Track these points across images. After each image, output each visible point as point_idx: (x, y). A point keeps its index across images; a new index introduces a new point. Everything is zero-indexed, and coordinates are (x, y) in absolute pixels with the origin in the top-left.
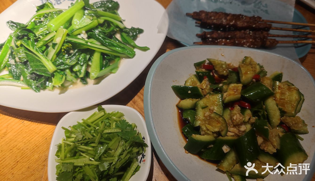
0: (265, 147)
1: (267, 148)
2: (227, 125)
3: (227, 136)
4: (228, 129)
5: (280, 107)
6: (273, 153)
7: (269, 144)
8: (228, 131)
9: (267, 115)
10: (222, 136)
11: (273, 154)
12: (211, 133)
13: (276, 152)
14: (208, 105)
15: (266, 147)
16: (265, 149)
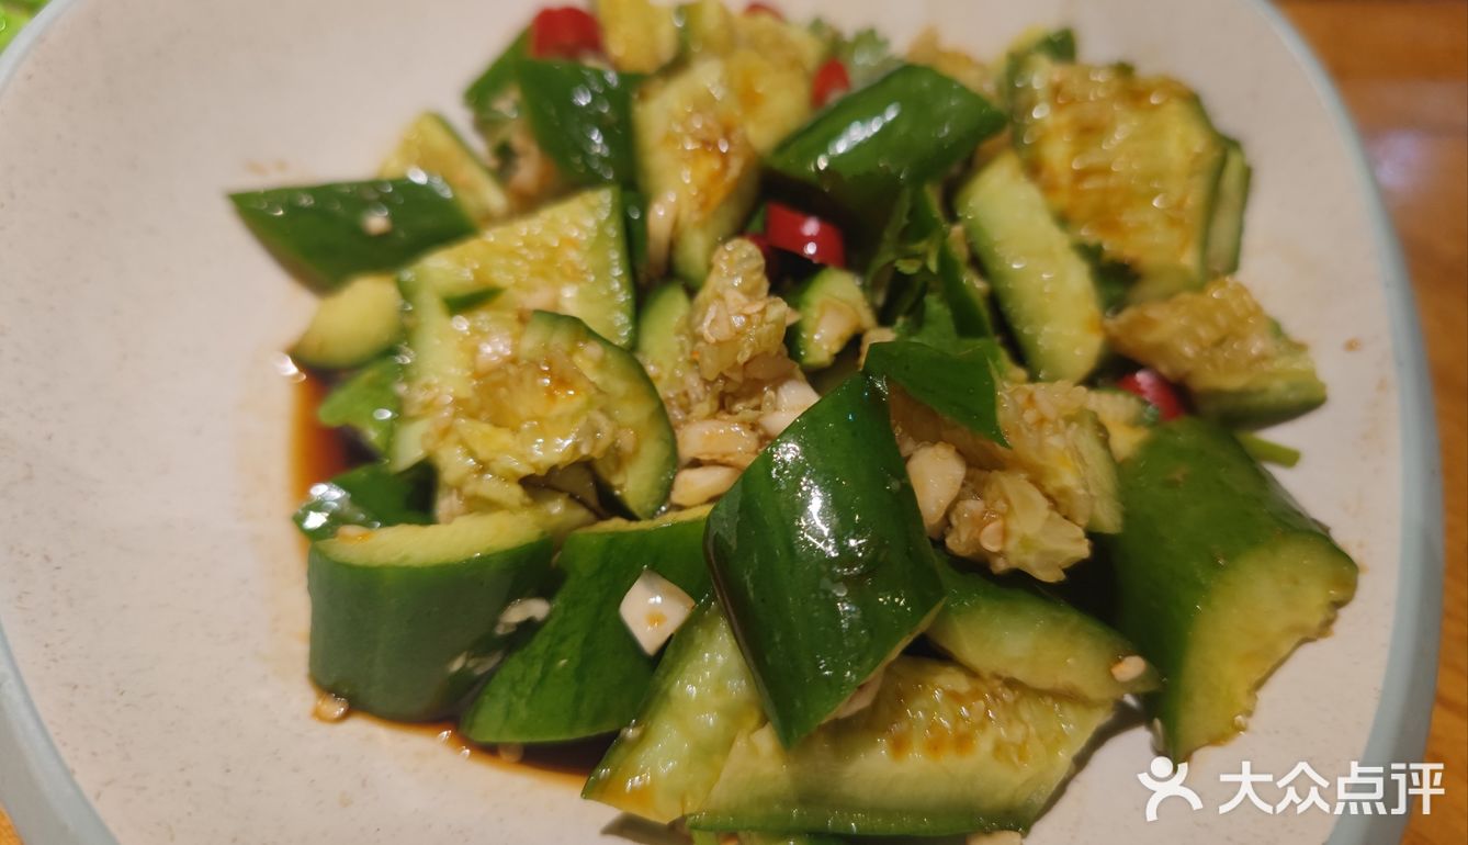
0: (979, 523)
1: (1005, 534)
2: (661, 411)
3: (680, 508)
4: (672, 444)
5: (1087, 234)
6: (1066, 571)
7: (1013, 485)
8: (675, 462)
9: (995, 300)
10: (630, 516)
11: (1062, 576)
12: (515, 493)
13: (1082, 550)
14: (500, 277)
15: (991, 521)
16: (990, 544)
